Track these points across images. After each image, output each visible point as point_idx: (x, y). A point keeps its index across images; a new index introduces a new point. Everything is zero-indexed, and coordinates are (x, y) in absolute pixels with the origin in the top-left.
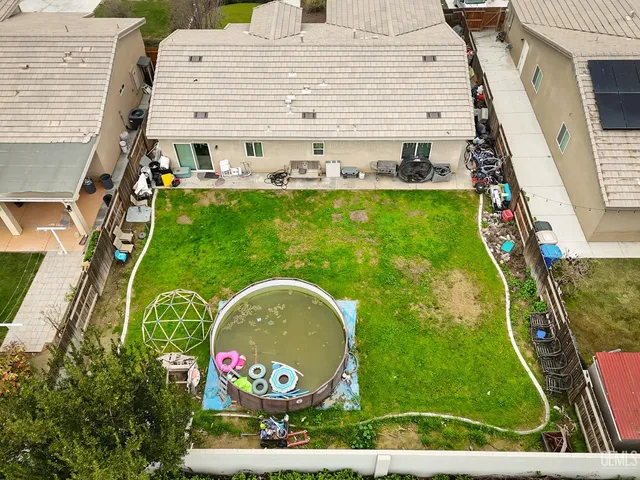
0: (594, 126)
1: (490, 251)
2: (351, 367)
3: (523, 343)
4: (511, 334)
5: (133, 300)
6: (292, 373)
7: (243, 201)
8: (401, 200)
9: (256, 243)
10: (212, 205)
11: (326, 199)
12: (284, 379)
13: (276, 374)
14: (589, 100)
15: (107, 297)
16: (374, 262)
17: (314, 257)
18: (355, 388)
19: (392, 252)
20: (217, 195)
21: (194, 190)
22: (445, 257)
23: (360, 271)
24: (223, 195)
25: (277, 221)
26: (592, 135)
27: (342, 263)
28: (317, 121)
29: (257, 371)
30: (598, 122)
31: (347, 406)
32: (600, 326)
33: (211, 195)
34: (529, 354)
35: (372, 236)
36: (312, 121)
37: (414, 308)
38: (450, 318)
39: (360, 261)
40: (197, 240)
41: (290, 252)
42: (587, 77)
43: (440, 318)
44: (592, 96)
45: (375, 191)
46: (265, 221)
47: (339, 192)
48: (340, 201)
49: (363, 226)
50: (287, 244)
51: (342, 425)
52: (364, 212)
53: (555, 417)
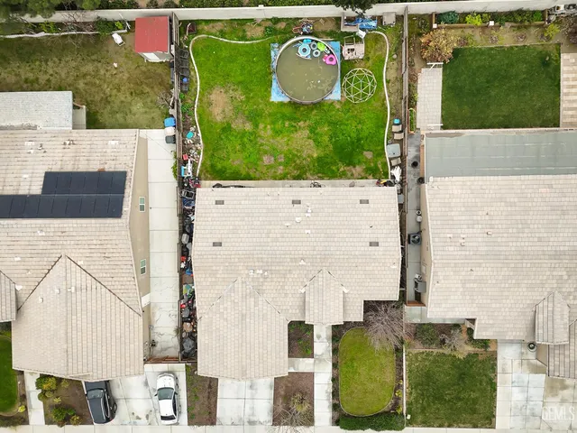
0: (130, 176)
1: (200, 135)
2: (275, 64)
3: (194, 80)
4: (199, 83)
5: (385, 99)
6: (302, 55)
7: (336, 170)
8: (244, 173)
9: (326, 138)
10: (354, 167)
11: (287, 174)
12: (305, 50)
13: (308, 52)
14: (128, 191)
15: (399, 101)
16: (261, 126)
17: (293, 129)
18: (273, 54)
19: (251, 134)
20: (352, 175)
21: (367, 178)
22: (224, 130)
23: (268, 120)
24: (349, 174)
25: (315, 155)
26: (133, 169)
27: (279, 125)
28: (292, 198)
29: (317, 53)
30: (128, 178)
31: (276, 45)
32: (156, 90)
33: (356, 175)
34: (192, 73)
35: (262, 145)
36: (295, 199)
37: (243, 97)
38: (226, 92)
39: (269, 127)
40: (359, 140)
41: (307, 132)
42: (125, 209)
43: (231, 92)
44: (126, 195)
45: (259, 179)
46: (322, 154)
47: (280, 179)
48: (280, 172)
49: (266, 153)
50: (309, 138)
51: (279, 36)
52: (266, 163)
53: (188, 43)
